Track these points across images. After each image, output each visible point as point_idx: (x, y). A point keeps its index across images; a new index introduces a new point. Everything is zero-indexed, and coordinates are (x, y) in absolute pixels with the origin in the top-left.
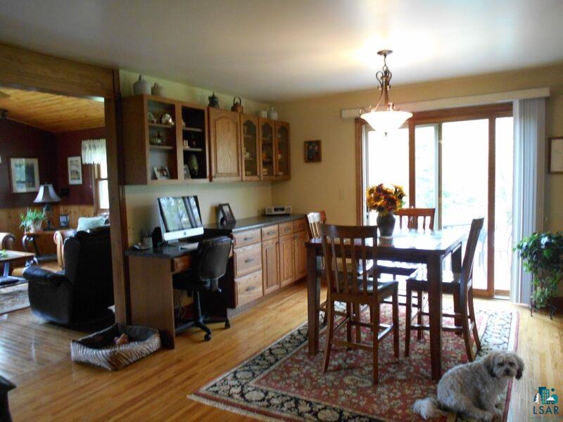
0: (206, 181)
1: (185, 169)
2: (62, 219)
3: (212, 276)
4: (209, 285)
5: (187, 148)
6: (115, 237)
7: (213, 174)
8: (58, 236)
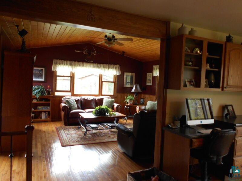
0: (220, 90)
1: (206, 82)
2: (142, 100)
3: (218, 155)
4: (215, 159)
5: (209, 68)
6: (158, 118)
7: (225, 86)
8: (138, 108)
